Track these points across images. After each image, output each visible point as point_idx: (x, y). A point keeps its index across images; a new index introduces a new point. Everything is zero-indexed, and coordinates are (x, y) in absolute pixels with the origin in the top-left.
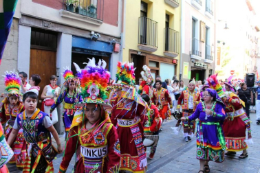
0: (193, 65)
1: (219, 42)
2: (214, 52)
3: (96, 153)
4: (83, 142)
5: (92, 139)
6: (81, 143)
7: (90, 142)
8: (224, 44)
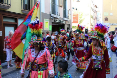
0: (53, 21)
1: (73, 8)
2: (71, 14)
3: (99, 58)
4: (94, 53)
5: (98, 52)
6: (93, 53)
7: (97, 53)
8: (76, 10)
